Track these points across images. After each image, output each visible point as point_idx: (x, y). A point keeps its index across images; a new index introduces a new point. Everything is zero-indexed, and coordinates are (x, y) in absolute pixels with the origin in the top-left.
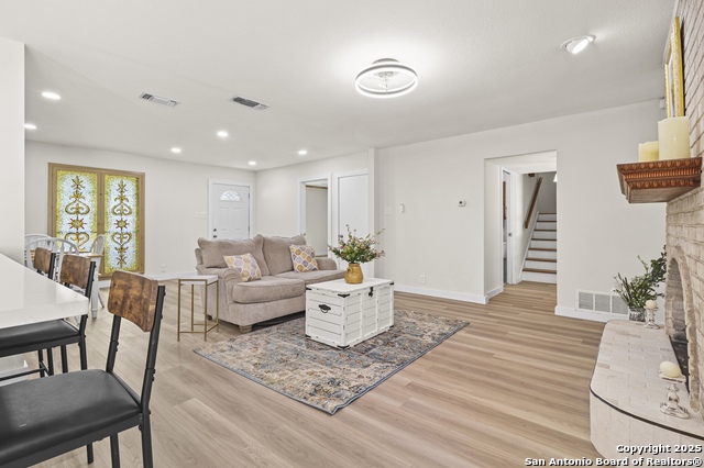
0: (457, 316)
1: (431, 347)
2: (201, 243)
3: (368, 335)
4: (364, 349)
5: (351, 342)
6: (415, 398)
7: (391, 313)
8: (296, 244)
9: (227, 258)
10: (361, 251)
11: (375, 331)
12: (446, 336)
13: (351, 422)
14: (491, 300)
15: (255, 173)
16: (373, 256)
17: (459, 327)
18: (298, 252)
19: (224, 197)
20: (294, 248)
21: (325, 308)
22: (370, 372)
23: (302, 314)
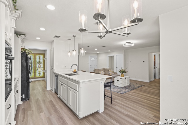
0: (142, 84)
1: (136, 88)
2: (95, 69)
3: (125, 86)
4: (125, 88)
5: (123, 86)
6: (134, 93)
7: (129, 82)
8: (110, 69)
9: (100, 72)
10: (124, 71)
11: (126, 85)
12: (140, 87)
13: (128, 94)
14: (151, 82)
15: (98, 54)
16: (126, 72)
17: (142, 86)
18: (110, 71)
19: (92, 59)
20: (109, 70)
21: (118, 81)
22: (127, 90)
23: (114, 82)
